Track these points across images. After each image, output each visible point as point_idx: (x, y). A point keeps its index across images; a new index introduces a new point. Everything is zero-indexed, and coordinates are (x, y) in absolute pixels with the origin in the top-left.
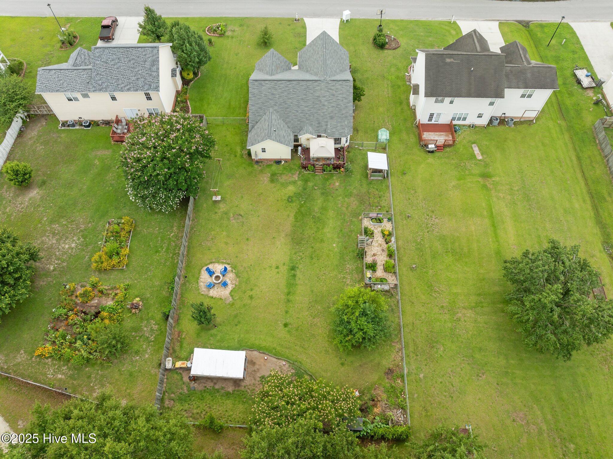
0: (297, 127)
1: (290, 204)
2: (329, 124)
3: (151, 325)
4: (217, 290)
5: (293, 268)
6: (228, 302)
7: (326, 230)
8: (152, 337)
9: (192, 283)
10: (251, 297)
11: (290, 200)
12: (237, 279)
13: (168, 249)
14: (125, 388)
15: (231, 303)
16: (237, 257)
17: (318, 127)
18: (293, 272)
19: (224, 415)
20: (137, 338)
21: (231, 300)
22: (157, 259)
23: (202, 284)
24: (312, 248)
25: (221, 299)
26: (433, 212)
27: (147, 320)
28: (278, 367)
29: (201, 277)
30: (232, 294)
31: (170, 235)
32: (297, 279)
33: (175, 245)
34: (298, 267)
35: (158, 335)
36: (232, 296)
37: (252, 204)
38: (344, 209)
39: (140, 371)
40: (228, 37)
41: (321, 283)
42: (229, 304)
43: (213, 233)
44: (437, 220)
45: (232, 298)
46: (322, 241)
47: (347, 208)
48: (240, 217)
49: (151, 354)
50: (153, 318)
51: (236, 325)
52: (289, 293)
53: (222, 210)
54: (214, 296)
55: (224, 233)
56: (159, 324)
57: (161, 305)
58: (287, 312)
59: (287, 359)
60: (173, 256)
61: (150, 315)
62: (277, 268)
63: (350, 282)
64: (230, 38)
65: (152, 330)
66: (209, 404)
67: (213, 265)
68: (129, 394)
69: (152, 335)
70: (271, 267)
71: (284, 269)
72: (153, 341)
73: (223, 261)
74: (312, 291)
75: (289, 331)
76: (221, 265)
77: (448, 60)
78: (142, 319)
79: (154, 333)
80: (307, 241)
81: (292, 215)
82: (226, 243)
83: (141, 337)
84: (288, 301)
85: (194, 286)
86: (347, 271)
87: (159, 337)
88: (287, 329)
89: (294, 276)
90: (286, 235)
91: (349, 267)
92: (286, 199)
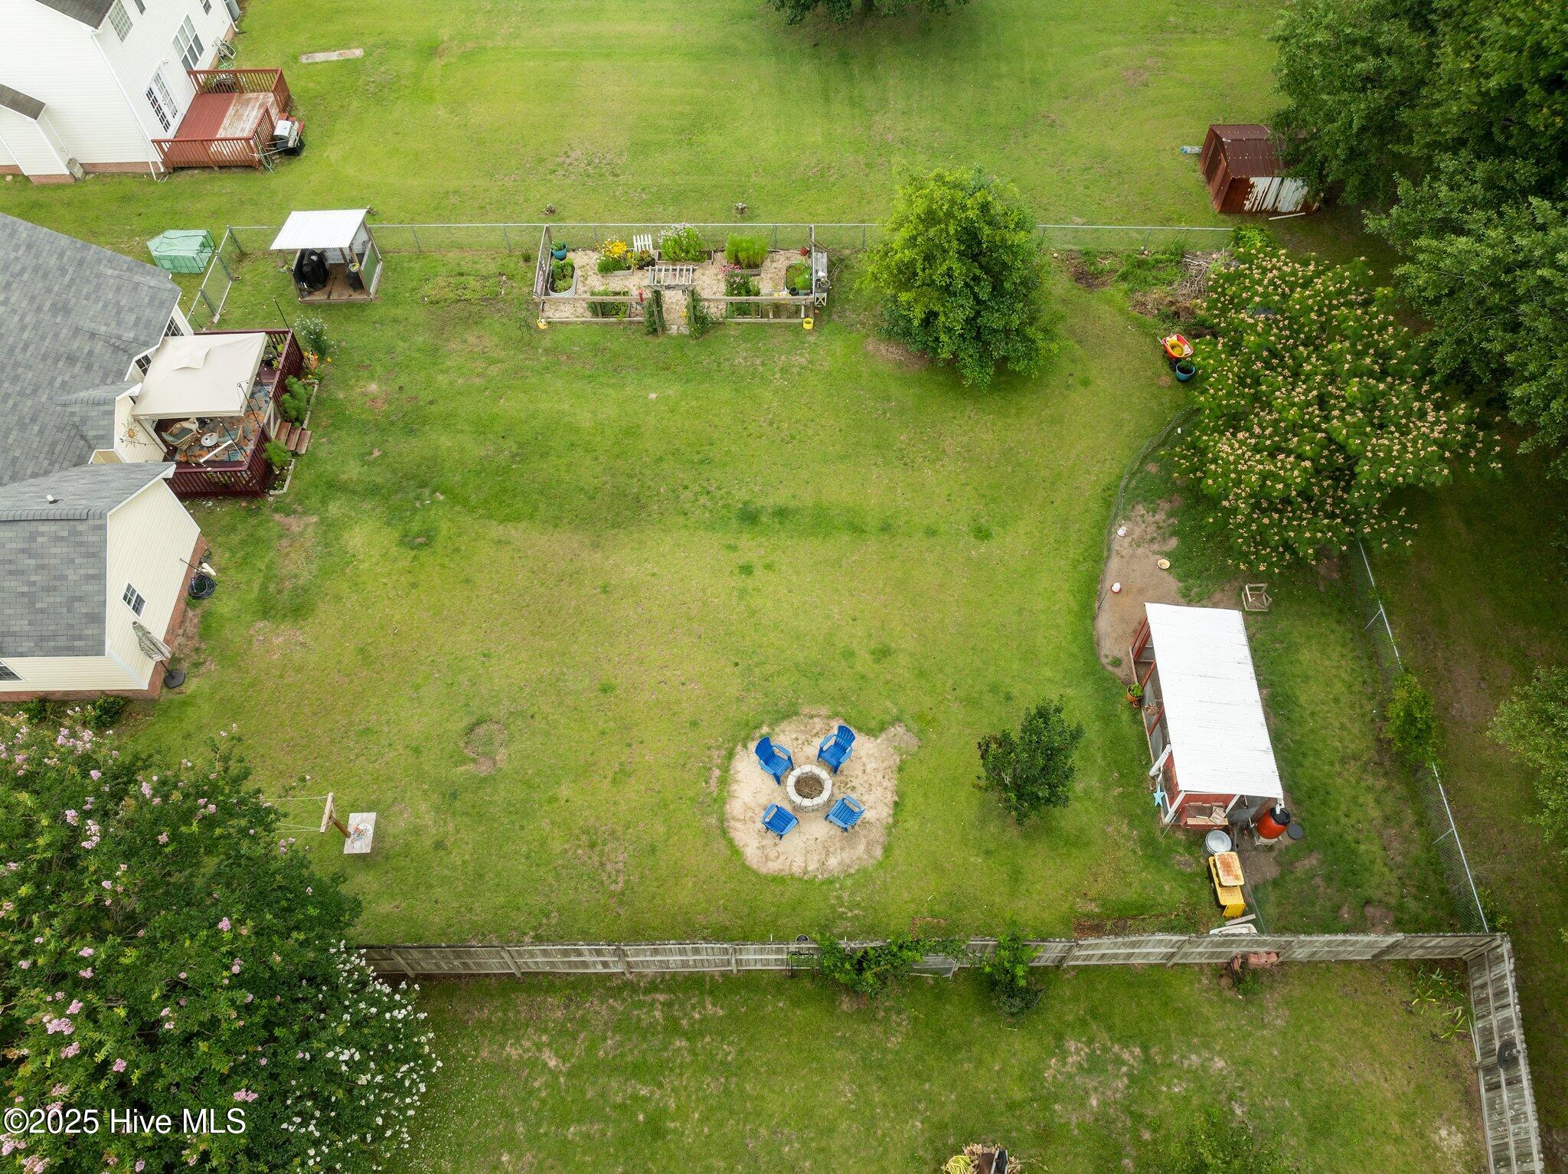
1: (440, 539)
2: (88, 325)
3: (1070, 1077)
4: (860, 790)
5: (750, 517)
6: (913, 742)
7: (585, 419)
8: (1126, 1056)
9: (833, 908)
10: (883, 653)
11: (420, 541)
12: (806, 710)
13: (638, 1070)
14: (1390, 1149)
15: (915, 727)
16: (694, 724)
17: (89, 368)
18: (764, 519)
19: (1352, 707)
20: (1147, 1136)
21: (899, 730)
22: (704, 1119)
23: (833, 862)
24: (661, 459)
25: (900, 769)
27: (1046, 1101)
28: (1140, 551)
29: (797, 869)
30: (873, 724)
31: (554, 1074)
32: (792, 504)
33: (616, 1029)
34: (745, 503)
35: (1110, 1029)
36: (882, 728)
37: (417, 688)
38: (494, 370)
39: (1297, 1082)
41: (810, 432)
42: (920, 734)
43: (557, 846)
44: (575, 153)
45: (892, 724)
46: (632, 432)
47: (494, 362)
48: (481, 730)
49: (1206, 1046)
50: (1032, 1074)
51: (1009, 698)
52: (857, 529)
53: (428, 820)
54: (890, 798)
55: (565, 791)
56: (1059, 1037)
57: (957, 1048)
58: (931, 532)
59: (1105, 527)
60: (685, 1034)
61: (1018, 1094)
62: (747, 570)
63: (801, 354)
65: (1093, 1066)
66: (1332, 763)
67: (738, 825)
68: (1406, 1117)
69: (1119, 1061)
70: (743, 593)
71: (751, 547)
72: (1145, 1049)
73: (713, 782)
74: (843, 458)
75: (1003, 524)
76: (734, 787)
78: (1045, 1136)
79: (1105, 1049)
80: (630, 476)
81: (495, 530)
82: (623, 775)
83: (1138, 1118)
84: (885, 528)
85: (846, 896)
86: (758, 361)
87: (1117, 1021)
88: (995, 529)
89: (782, 513)
90: (596, 546)
91: (745, 358)
92: (413, 553)
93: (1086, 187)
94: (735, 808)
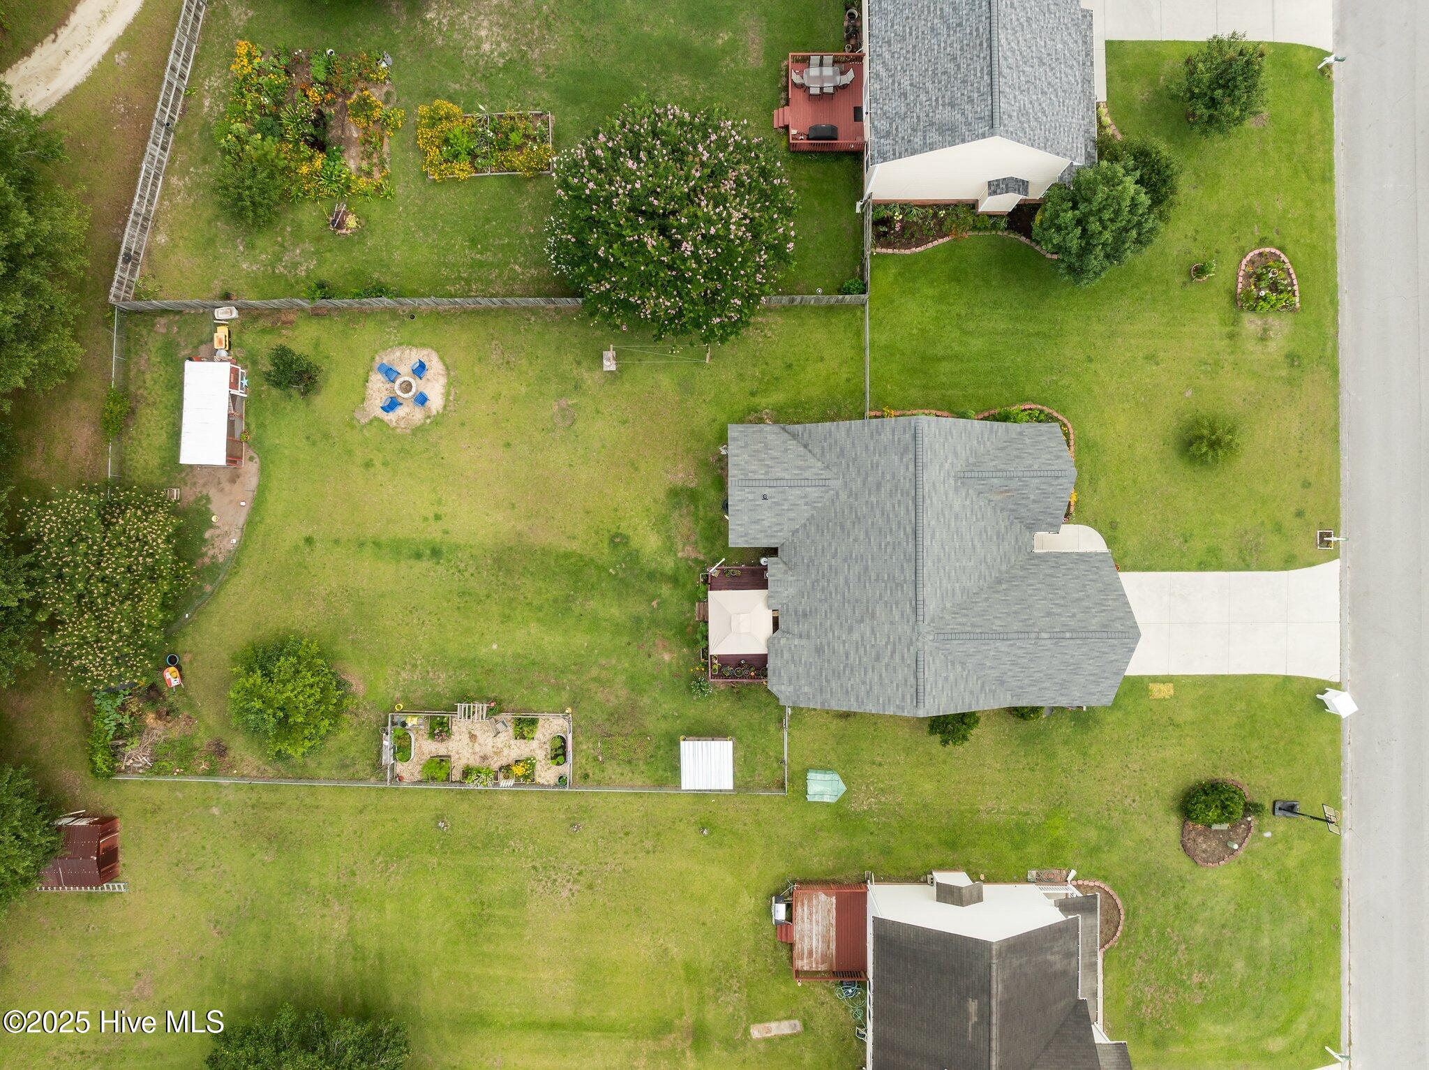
0: (795, 555)
1: (606, 542)
2: (804, 642)
3: (306, 261)
4: (383, 389)
5: (436, 553)
6: (357, 415)
7: (534, 628)
8: (282, 269)
9: (398, 332)
10: (368, 465)
11: (618, 540)
12: (408, 431)
13: (481, 264)
14: (186, 234)
15: (355, 422)
16: (463, 424)
17: (796, 612)
18: (428, 552)
19: (142, 432)
20: (279, 239)
21: (363, 421)
22: (454, 245)
23: (398, 354)
24: (488, 596)
25: (364, 399)
26: (590, 887)
27: (317, 252)
28: (226, 528)
29: (415, 350)
30: (375, 423)
31: (515, 263)
32: (412, 562)
33: (491, 281)
34: (438, 563)
35: (287, 280)
36: (371, 422)
37: (603, 447)
38: (595, 672)
39: (215, 258)
40: (1235, 322)
41: (400, 616)
42: (353, 418)
43: (524, 362)
44: (566, 893)
45: (366, 424)
46: (506, 618)
47: (596, 680)
48: (568, 423)
49: (249, 273)
50: (320, 263)
51: (308, 438)
52: (377, 544)
53: (586, 375)
54: (369, 385)
55: (523, 390)
56: (308, 277)
57: (350, 273)
58: (337, 542)
59: (242, 547)
60: (462, 278)
61: (328, 255)
62: (438, 517)
63: (404, 680)
64: (1228, 329)
65: (295, 265)
66: (161, 401)
67: (441, 372)
68: (176, 246)
69: (285, 267)
70: (439, 502)
71: (434, 533)
72: (274, 271)
73: (453, 393)
74: (383, 596)
75: (296, 548)
76: (443, 391)
77: (973, 1006)
78: (319, 239)
79: (290, 272)
80: (504, 584)
81: (575, 546)
82: (497, 397)
83: (282, 246)
84: (362, 545)
85: (393, 337)
86: (431, 674)
87: (283, 283)
88: (302, 543)
89: (418, 556)
90: (519, 535)
91: (439, 678)
92: (620, 531)
93: (203, 847)
94: (443, 381)
